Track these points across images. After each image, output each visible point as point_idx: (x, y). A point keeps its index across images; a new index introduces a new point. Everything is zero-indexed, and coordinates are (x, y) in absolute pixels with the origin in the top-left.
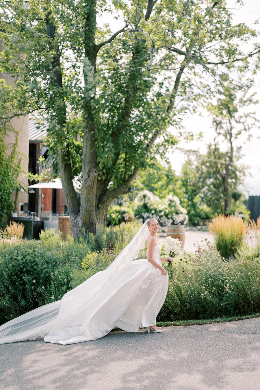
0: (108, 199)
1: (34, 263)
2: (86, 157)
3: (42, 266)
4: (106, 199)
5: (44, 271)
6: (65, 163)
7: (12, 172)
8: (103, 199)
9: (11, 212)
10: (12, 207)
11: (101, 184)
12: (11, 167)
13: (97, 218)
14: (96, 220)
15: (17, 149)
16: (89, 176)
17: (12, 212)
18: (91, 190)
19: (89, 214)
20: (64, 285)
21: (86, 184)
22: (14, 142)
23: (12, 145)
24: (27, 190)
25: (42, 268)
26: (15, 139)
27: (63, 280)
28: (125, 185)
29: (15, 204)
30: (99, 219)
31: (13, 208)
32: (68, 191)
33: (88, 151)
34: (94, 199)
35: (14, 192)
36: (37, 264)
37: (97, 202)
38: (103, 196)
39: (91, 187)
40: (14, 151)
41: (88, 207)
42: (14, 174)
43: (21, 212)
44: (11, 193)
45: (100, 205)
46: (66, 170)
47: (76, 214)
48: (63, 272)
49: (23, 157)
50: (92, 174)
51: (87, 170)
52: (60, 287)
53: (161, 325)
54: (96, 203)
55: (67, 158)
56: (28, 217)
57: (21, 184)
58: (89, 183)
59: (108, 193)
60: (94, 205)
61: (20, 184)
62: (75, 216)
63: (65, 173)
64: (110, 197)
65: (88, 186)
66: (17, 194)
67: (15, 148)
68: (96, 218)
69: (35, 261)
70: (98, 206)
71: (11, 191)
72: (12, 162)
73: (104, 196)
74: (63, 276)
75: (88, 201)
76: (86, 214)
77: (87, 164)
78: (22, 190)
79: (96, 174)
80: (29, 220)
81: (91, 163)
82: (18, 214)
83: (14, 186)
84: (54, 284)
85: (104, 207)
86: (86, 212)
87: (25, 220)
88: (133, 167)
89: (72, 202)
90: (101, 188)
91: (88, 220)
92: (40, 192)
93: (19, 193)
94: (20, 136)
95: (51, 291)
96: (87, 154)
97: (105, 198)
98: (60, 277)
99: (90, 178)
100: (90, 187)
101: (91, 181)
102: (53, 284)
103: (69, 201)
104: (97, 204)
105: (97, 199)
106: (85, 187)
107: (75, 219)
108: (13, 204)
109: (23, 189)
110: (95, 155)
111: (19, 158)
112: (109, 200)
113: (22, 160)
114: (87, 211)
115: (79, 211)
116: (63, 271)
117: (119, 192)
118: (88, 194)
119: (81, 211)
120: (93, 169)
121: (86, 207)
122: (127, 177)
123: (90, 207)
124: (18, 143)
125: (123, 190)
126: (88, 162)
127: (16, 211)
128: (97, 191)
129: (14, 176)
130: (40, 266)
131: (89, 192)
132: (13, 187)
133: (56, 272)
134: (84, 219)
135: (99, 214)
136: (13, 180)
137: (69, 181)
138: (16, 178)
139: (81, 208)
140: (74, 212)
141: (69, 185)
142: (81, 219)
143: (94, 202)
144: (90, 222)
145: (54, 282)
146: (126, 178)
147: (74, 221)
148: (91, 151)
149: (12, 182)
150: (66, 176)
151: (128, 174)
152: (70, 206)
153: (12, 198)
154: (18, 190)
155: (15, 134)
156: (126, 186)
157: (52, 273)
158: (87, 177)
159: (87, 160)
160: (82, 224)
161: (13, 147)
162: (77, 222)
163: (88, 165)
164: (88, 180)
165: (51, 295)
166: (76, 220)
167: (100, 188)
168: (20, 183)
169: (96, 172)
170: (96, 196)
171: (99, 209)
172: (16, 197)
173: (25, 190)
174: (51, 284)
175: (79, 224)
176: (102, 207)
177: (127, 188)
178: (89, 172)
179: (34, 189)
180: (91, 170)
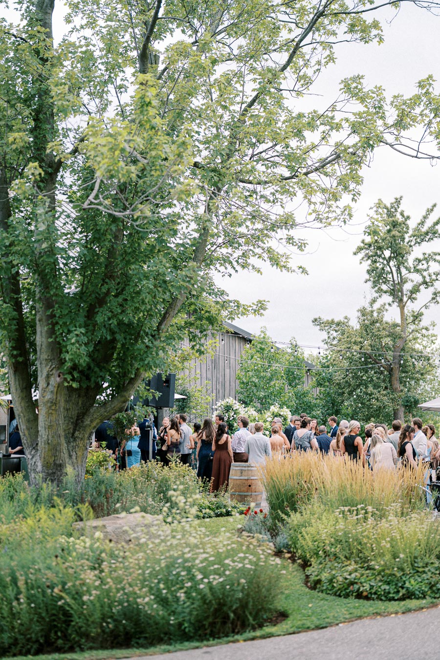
2: (42, 351)
4: (89, 423)
6: (13, 360)
8: (82, 422)
13: (70, 456)
14: (67, 460)
16: (48, 384)
18: (54, 408)
19: (54, 449)
21: (44, 397)
30: (74, 457)
32: (20, 409)
33: (44, 340)
34: (61, 422)
37: (71, 427)
38: (84, 417)
39: (54, 403)
41: (50, 438)
45: (77, 433)
46: (18, 373)
47: (34, 448)
50: (53, 380)
51: (45, 373)
55: (15, 352)
58: (48, 396)
59: (92, 411)
60: (63, 433)
62: (32, 453)
64: (96, 418)
65: (48, 401)
68: (66, 455)
70: (73, 434)
75: (51, 426)
76: (47, 449)
77: (43, 362)
79: (59, 380)
81: (51, 360)
86: (47, 446)
89: (27, 429)
91: (51, 461)
96: (44, 346)
97: (87, 420)
99: (50, 387)
101: (52, 392)
104: (70, 431)
106: (43, 403)
107: (32, 457)
110: (57, 348)
112: (95, 423)
114: (48, 443)
115: (37, 444)
117: (112, 409)
120: (54, 371)
121: (46, 437)
123: (53, 437)
125: (119, 405)
126: (46, 360)
131: (51, 411)
134: (44, 458)
135: (74, 448)
139: (39, 439)
140: (32, 445)
141: (22, 399)
142: (40, 458)
143: (62, 429)
144: (55, 464)
146: (126, 384)
147: (30, 462)
148: (50, 340)
150: (17, 383)
152: (25, 435)
158: (45, 385)
159: (45, 356)
160: (43, 466)
162: (34, 463)
163: (47, 365)
164: (47, 390)
166: (34, 460)
167: (78, 403)
169: (59, 376)
171: (75, 440)
175: (37, 466)
176: (81, 436)
178: (48, 377)
180: (51, 373)
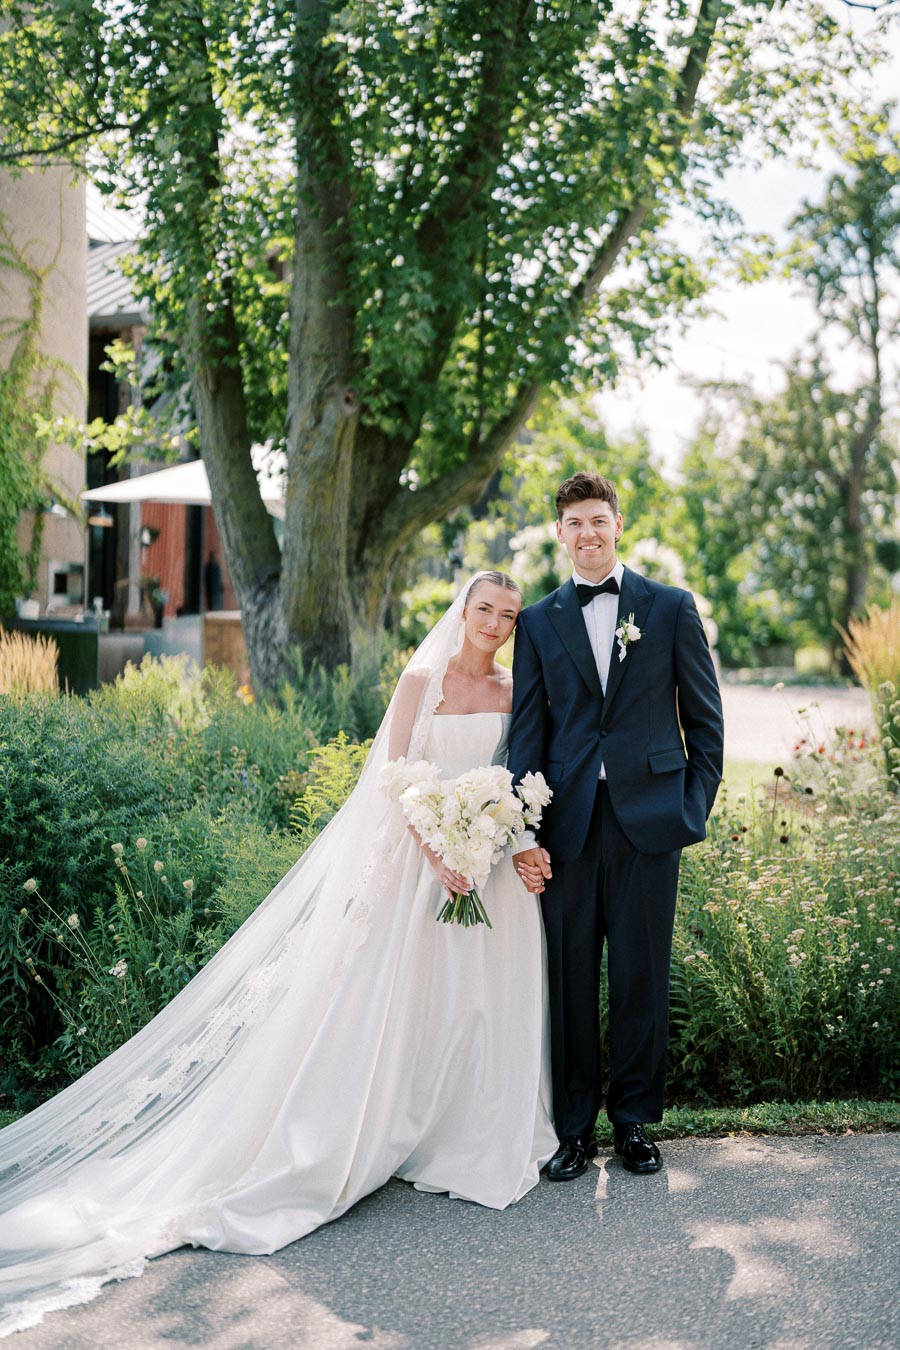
0: (402, 525)
1: (35, 804)
2: (307, 332)
3: (75, 817)
4: (394, 527)
5: (85, 841)
6: (215, 363)
7: (15, 436)
8: (379, 525)
9: (13, 600)
10: (20, 578)
11: (371, 461)
12: (12, 416)
13: (356, 607)
14: (351, 617)
15: (37, 343)
16: (319, 420)
17: (19, 599)
18: (329, 480)
19: (321, 587)
20: (178, 908)
21: (305, 453)
22: (24, 314)
23: (13, 327)
24: (81, 512)
25: (74, 823)
26: (26, 300)
27: (175, 880)
28: (480, 463)
29: (33, 566)
30: (362, 611)
31: (25, 581)
32: (227, 490)
33: (315, 304)
34: (344, 519)
35: (26, 520)
36: (50, 807)
37: (356, 536)
38: (380, 514)
39: (330, 467)
40: (25, 353)
41: (315, 558)
42: (23, 443)
43: (57, 602)
44: (13, 520)
45: (367, 554)
46: (220, 397)
47: (261, 588)
48: (175, 843)
49: (61, 376)
50: (331, 411)
51: (311, 392)
52: (158, 918)
53: (681, 1128)
54: (349, 541)
55: (221, 341)
56: (79, 618)
57: (56, 487)
58: (317, 451)
59: (401, 499)
60: (343, 549)
61: (49, 488)
62: (260, 597)
63: (215, 412)
64: (412, 518)
65: (316, 464)
66: (38, 527)
67: (27, 339)
68: (349, 605)
69: (39, 792)
70: (359, 553)
71: (13, 513)
72: (15, 397)
73: (387, 515)
74: (173, 863)
75: (316, 530)
76: (305, 588)
77: (309, 363)
78: (57, 509)
79: (350, 410)
80: (83, 628)
81: (327, 358)
82: (44, 605)
83: (25, 491)
84: (131, 902)
85: (388, 559)
86: (305, 579)
87: (67, 627)
88: (511, 391)
89: (247, 539)
90: (373, 478)
91: (314, 616)
92: (136, 521)
93: (47, 519)
94: (46, 291)
95: (111, 934)
96: (311, 321)
97: (390, 522)
98: (158, 865)
99: (323, 427)
100: (325, 467)
101: (328, 440)
102: (122, 900)
103: (231, 529)
104: (354, 546)
105: (356, 527)
106: (303, 468)
107: (261, 609)
108: (22, 567)
109: (64, 505)
110: (344, 323)
111: (45, 381)
112: (408, 530)
113: (56, 392)
114: (310, 573)
115: (275, 577)
116: (177, 835)
117: (453, 494)
118: (316, 498)
119: (284, 575)
120: (336, 387)
121: (305, 556)
122: (486, 429)
123: (322, 556)
124: (42, 315)
125: (470, 486)
126: (316, 356)
127: (34, 594)
128: (354, 488)
129: (27, 454)
130: (66, 815)
131: (320, 490)
132: (21, 496)
133: (142, 842)
134: (297, 610)
135: (362, 588)
136: (20, 469)
137: (232, 444)
138: (36, 461)
139: (285, 562)
140: (257, 578)
141: (233, 463)
142: (286, 611)
143: (342, 539)
144: (322, 624)
145: (127, 891)
146: (483, 437)
147: (253, 621)
148: (331, 304)
149: (16, 476)
150: (220, 424)
151: (491, 420)
152: (239, 553)
153: (20, 541)
154: (41, 509)
155: (28, 282)
156: (481, 470)
157: (118, 847)
158: (309, 423)
159: (311, 346)
160: (292, 630)
161: (22, 334)
162: (267, 624)
163: (316, 369)
164: (315, 434)
165: (112, 953)
166: (264, 616)
167: (368, 478)
168: (49, 480)
169: (348, 400)
170: (352, 513)
171: (363, 569)
172: (36, 541)
173: (71, 512)
174: (113, 898)
175: (274, 631)
176: (376, 559)
177: (483, 477)
178: (320, 400)
179: (112, 508)
180: (326, 391)
